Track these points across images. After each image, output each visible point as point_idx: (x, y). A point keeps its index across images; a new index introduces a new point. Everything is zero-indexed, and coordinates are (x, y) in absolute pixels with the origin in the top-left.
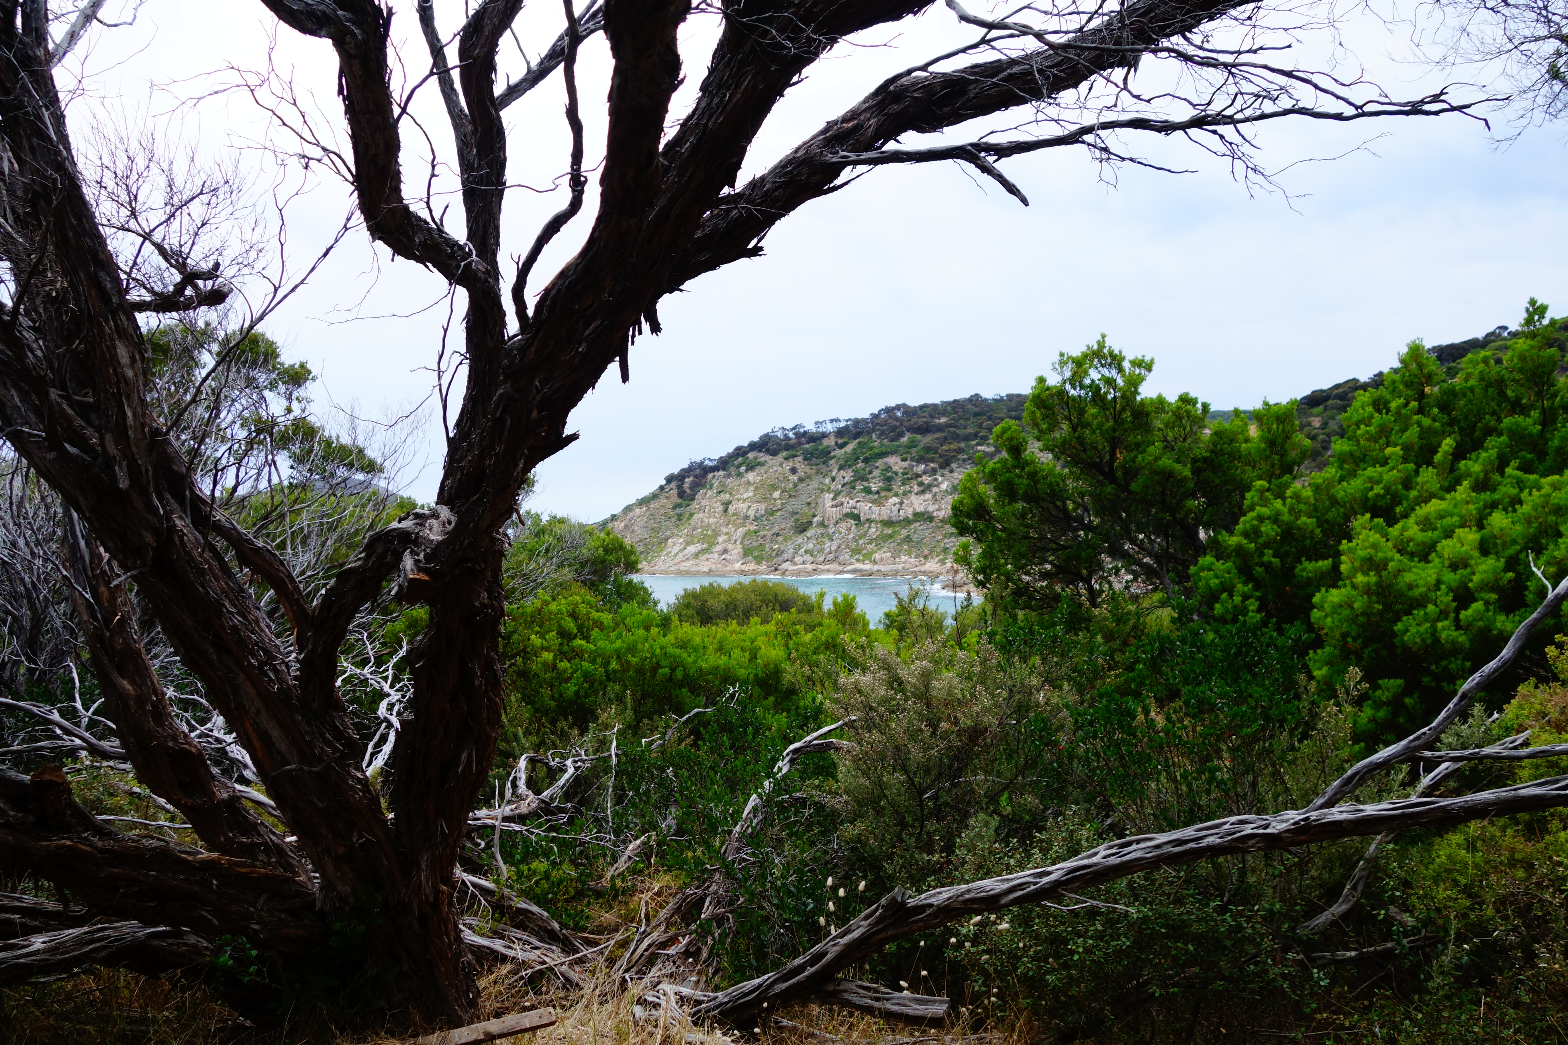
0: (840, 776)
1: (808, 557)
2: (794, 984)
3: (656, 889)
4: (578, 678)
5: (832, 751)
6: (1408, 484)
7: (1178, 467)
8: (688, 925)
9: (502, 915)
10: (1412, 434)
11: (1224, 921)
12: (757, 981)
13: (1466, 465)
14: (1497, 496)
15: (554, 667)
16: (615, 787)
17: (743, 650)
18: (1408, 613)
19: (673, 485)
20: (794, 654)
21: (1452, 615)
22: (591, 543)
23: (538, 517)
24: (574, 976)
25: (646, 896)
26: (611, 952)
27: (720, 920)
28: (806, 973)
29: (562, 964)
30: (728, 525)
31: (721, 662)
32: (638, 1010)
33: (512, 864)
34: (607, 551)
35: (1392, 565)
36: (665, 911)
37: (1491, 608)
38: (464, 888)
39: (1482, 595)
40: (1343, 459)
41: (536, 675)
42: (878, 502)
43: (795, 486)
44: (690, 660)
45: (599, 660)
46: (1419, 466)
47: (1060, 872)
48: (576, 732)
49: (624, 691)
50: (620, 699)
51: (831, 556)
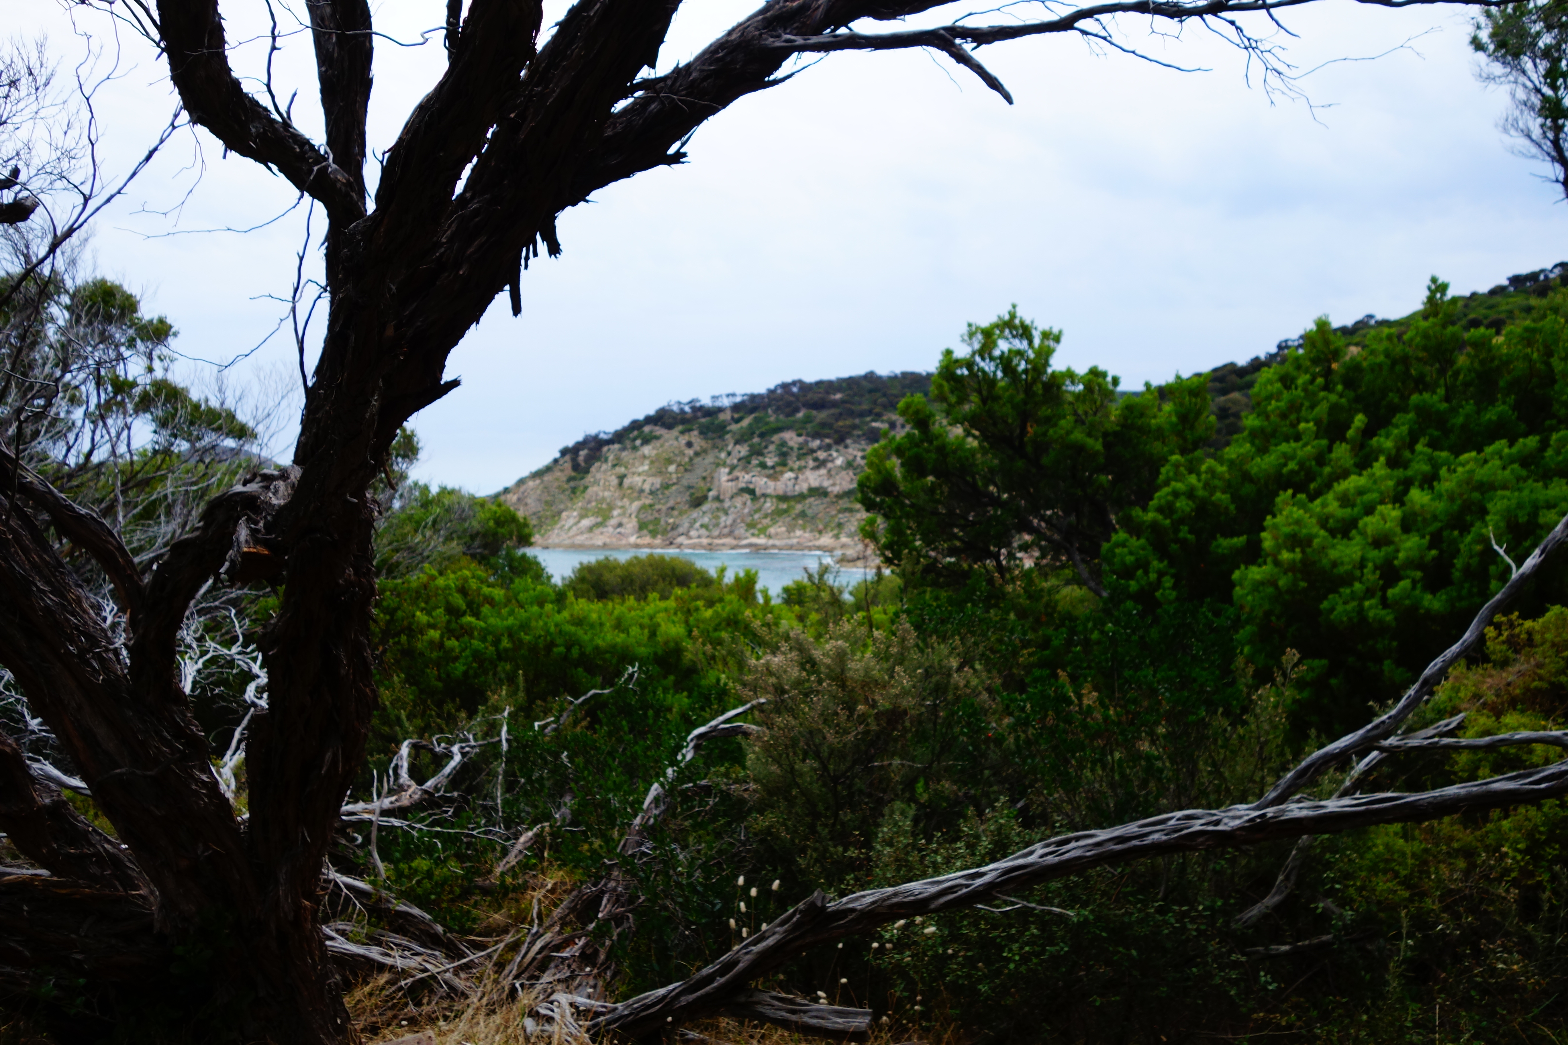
0: (748, 763)
1: (703, 532)
2: (702, 996)
3: (549, 886)
4: (466, 658)
5: (739, 737)
6: (1321, 459)
7: (1090, 441)
8: (585, 924)
9: (380, 919)
10: (1322, 409)
11: (1165, 922)
12: (662, 991)
13: (1378, 441)
14: (1409, 473)
15: (441, 646)
16: (506, 773)
17: (642, 627)
18: (1335, 591)
19: (568, 457)
20: (696, 632)
21: (1379, 594)
22: (481, 515)
23: (426, 489)
24: (460, 983)
25: (538, 894)
26: (500, 956)
27: (618, 920)
28: (715, 984)
29: (445, 971)
30: (622, 499)
31: (618, 640)
32: (529, 1024)
33: (390, 861)
34: (498, 523)
35: (1316, 541)
36: (559, 910)
37: (1419, 586)
38: (337, 891)
39: (1408, 572)
40: (1254, 434)
41: (422, 654)
42: (773, 477)
43: (691, 459)
44: (586, 638)
45: (490, 638)
46: (1332, 443)
47: (995, 873)
48: (463, 715)
49: (515, 671)
50: (511, 679)
51: (726, 531)
